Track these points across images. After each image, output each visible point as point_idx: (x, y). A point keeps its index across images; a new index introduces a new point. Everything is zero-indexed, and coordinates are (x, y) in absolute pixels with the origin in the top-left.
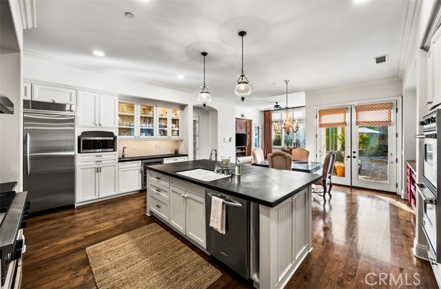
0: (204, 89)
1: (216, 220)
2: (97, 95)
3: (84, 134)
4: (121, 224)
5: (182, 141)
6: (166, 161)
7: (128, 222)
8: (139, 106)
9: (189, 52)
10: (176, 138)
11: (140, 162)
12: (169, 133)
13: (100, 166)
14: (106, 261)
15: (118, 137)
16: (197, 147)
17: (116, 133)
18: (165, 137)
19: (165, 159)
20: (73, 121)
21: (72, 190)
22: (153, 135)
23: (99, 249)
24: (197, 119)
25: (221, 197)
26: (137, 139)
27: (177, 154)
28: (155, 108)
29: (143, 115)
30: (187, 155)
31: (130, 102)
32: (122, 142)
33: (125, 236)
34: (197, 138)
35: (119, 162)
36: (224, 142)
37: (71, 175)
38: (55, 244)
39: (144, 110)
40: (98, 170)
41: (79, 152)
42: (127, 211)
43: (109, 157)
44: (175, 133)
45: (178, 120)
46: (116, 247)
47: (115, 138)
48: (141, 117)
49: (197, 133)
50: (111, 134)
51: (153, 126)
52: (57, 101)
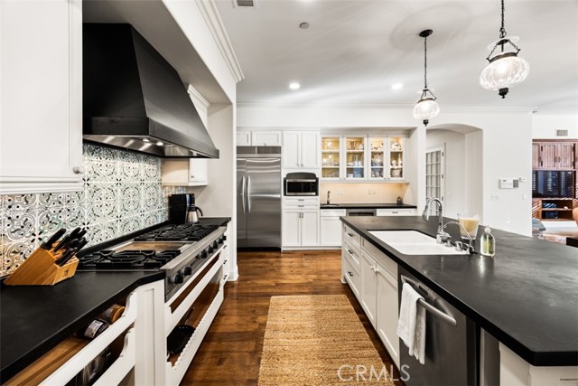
0: (426, 94)
1: (406, 328)
2: (299, 133)
3: (289, 175)
4: (310, 283)
5: (408, 184)
6: (380, 213)
7: (318, 283)
8: (345, 139)
9: (396, 40)
10: (399, 180)
11: (345, 210)
12: (386, 173)
13: (303, 211)
14: (281, 318)
15: (321, 179)
16: (442, 195)
17: (319, 174)
18: (380, 178)
19: (378, 210)
20: (279, 163)
21: (278, 233)
22: (362, 176)
23: (281, 302)
24: (442, 150)
25: (420, 291)
26: (343, 181)
27: (400, 205)
28: (365, 140)
29: (351, 151)
30: (415, 207)
31: (334, 135)
32: (325, 185)
33: (307, 298)
34: (442, 180)
35: (321, 208)
36: (500, 187)
37: (277, 217)
38: (255, 281)
39: (352, 143)
40: (301, 215)
41: (285, 195)
42: (323, 268)
43: (310, 201)
44: (397, 173)
45: (401, 153)
46: (295, 308)
47: (317, 179)
48: (348, 154)
49: (442, 173)
50: (313, 176)
51: (363, 164)
52: (268, 145)
